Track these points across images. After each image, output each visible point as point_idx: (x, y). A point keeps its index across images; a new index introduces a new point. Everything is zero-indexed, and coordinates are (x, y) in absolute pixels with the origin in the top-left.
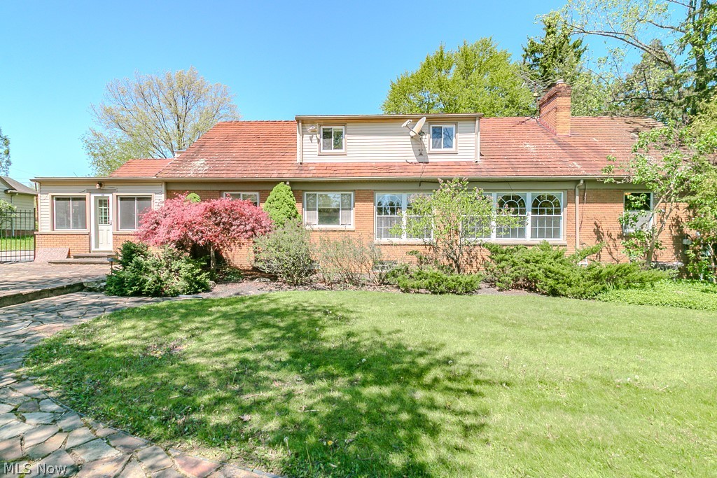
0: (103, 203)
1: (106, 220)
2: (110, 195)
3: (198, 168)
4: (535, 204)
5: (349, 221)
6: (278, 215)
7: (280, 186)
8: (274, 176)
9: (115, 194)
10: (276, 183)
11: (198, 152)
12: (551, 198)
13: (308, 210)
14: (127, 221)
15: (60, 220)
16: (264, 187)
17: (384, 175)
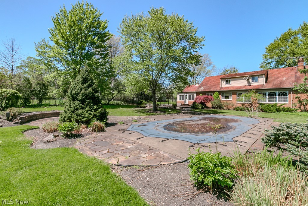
0: (187, 96)
1: (187, 99)
3: (202, 89)
4: (279, 94)
5: (231, 99)
6: (215, 98)
7: (216, 92)
8: (216, 90)
9: (189, 94)
10: (215, 92)
11: (201, 86)
12: (284, 92)
13: (222, 96)
14: (190, 99)
15: (180, 99)
16: (214, 92)
17: (239, 89)
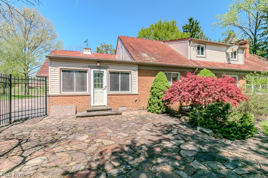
2: (105, 71)
9: (108, 70)
14: (114, 86)
